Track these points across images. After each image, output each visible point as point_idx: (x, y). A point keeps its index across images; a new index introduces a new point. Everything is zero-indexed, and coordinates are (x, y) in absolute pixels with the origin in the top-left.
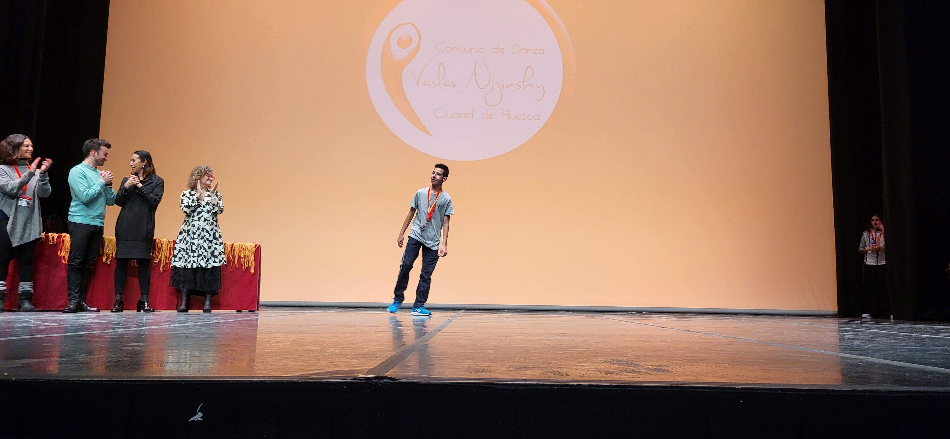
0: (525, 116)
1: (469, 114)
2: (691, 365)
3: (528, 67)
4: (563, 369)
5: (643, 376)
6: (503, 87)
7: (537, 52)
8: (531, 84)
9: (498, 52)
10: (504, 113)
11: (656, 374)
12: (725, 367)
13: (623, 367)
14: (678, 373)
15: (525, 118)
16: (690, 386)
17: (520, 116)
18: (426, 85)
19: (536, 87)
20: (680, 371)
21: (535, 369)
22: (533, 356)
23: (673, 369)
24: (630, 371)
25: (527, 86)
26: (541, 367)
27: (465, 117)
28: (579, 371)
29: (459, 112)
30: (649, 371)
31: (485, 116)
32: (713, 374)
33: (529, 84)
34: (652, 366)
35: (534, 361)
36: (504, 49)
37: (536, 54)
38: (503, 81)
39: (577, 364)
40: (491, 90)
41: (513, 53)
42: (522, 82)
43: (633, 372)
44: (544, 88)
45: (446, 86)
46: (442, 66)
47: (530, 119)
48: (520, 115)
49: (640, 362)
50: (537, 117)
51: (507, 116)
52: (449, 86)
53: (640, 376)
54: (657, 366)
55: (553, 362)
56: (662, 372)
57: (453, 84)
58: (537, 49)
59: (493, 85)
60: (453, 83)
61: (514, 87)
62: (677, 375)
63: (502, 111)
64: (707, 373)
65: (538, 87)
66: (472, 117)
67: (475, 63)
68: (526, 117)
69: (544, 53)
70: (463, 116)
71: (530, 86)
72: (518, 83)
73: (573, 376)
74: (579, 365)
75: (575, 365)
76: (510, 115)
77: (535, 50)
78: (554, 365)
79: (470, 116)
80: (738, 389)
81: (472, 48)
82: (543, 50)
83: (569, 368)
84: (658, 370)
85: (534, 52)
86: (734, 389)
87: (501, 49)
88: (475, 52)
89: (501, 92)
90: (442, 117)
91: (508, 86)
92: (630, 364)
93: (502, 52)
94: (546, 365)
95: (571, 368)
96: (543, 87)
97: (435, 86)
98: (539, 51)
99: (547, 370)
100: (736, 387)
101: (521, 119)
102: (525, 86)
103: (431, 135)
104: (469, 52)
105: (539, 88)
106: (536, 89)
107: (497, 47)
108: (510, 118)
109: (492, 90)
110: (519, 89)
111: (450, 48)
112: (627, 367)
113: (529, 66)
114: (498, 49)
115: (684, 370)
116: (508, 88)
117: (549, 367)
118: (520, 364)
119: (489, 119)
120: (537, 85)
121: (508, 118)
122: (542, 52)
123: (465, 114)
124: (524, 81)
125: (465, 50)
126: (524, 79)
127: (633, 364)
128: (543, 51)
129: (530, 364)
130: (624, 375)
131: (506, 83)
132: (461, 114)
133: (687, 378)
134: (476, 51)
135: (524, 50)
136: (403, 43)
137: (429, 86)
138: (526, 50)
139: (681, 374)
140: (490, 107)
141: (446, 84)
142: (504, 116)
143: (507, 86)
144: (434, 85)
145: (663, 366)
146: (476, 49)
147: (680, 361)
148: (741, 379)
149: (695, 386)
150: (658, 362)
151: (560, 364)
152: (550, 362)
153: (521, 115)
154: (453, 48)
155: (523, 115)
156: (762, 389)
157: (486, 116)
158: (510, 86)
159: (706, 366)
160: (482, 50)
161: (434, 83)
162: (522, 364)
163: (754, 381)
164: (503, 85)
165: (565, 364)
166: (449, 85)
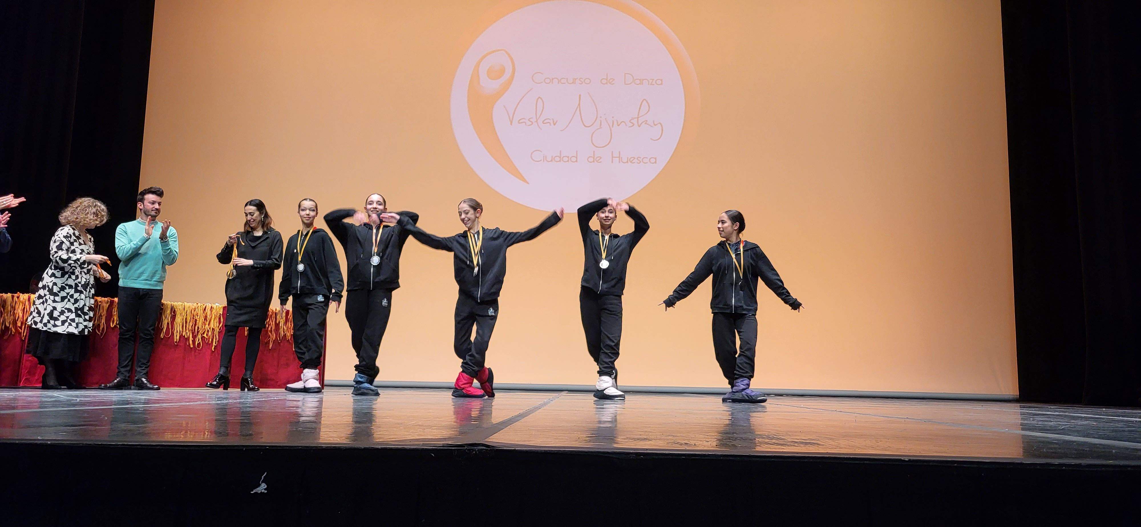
0: (639, 159)
1: (573, 156)
2: (845, 440)
3: (643, 101)
4: (691, 441)
5: (789, 448)
6: (613, 126)
7: (654, 83)
8: (647, 121)
9: (607, 83)
10: (614, 156)
11: (804, 446)
12: (886, 442)
13: (763, 440)
14: (830, 446)
15: (639, 162)
16: (846, 457)
17: (633, 159)
18: (522, 123)
19: (652, 125)
20: (833, 444)
21: (659, 440)
22: (654, 430)
23: (824, 443)
24: (772, 444)
25: (642, 123)
26: (665, 439)
27: (568, 161)
28: (710, 443)
29: (560, 155)
30: (796, 444)
31: (591, 160)
32: (873, 448)
33: (644, 121)
34: (798, 439)
35: (656, 434)
36: (614, 80)
37: (652, 86)
38: (613, 117)
39: (707, 437)
40: (598, 129)
41: (625, 84)
42: (636, 118)
43: (776, 445)
44: (662, 126)
45: (545, 123)
46: (539, 99)
47: (646, 163)
48: (633, 157)
49: (783, 436)
50: (653, 160)
51: (618, 158)
52: (549, 124)
53: (783, 447)
54: (804, 440)
55: (679, 435)
56: (811, 445)
57: (553, 122)
58: (653, 79)
59: (601, 122)
60: (553, 119)
61: (626, 125)
62: (829, 447)
63: (612, 154)
64: (865, 446)
65: (656, 124)
66: (576, 161)
67: (580, 96)
68: (641, 159)
69: (662, 84)
70: (566, 159)
71: (646, 124)
72: (631, 120)
73: (703, 446)
74: (710, 437)
75: (705, 438)
76: (622, 158)
77: (652, 80)
78: (680, 437)
79: (574, 159)
80: (904, 461)
81: (576, 79)
82: (662, 80)
83: (697, 440)
84: (806, 444)
85: (650, 83)
86: (901, 460)
87: (611, 79)
88: (579, 83)
89: (611, 130)
90: (541, 160)
91: (619, 124)
92: (771, 438)
93: (613, 82)
94: (670, 437)
95: (701, 441)
96: (661, 124)
97: (532, 124)
98: (656, 82)
99: (673, 441)
100: (902, 459)
101: (634, 163)
102: (640, 123)
103: (528, 183)
104: (573, 83)
105: (657, 126)
106: (653, 127)
107: (605, 78)
108: (622, 161)
109: (601, 128)
110: (632, 126)
111: (549, 79)
112: (768, 440)
113: (645, 100)
114: (607, 80)
115: (836, 443)
116: (618, 125)
117: (673, 440)
118: (640, 437)
119: (596, 162)
120: (654, 121)
121: (619, 162)
122: (659, 82)
123: (568, 157)
124: (638, 118)
125: (567, 81)
126: (638, 115)
127: (775, 438)
128: (661, 82)
129: (650, 437)
130: (764, 446)
131: (617, 121)
132: (564, 157)
133: (841, 450)
134: (581, 83)
135: (638, 80)
136: (496, 73)
137: (524, 123)
138: (640, 80)
139: (834, 447)
140: (597, 148)
141: (544, 122)
142: (614, 158)
143: (617, 123)
144: (530, 123)
145: (811, 440)
146: (581, 79)
147: (830, 435)
148: (907, 451)
149: (851, 457)
150: (805, 436)
151: (686, 437)
152: (674, 435)
153: (635, 158)
154: (553, 79)
155: (637, 158)
156: (934, 461)
157: (592, 158)
158: (622, 124)
159: (864, 441)
160: (587, 81)
161: (531, 120)
162: (641, 436)
163: (923, 453)
164: (613, 122)
165: (693, 436)
166: (549, 122)
